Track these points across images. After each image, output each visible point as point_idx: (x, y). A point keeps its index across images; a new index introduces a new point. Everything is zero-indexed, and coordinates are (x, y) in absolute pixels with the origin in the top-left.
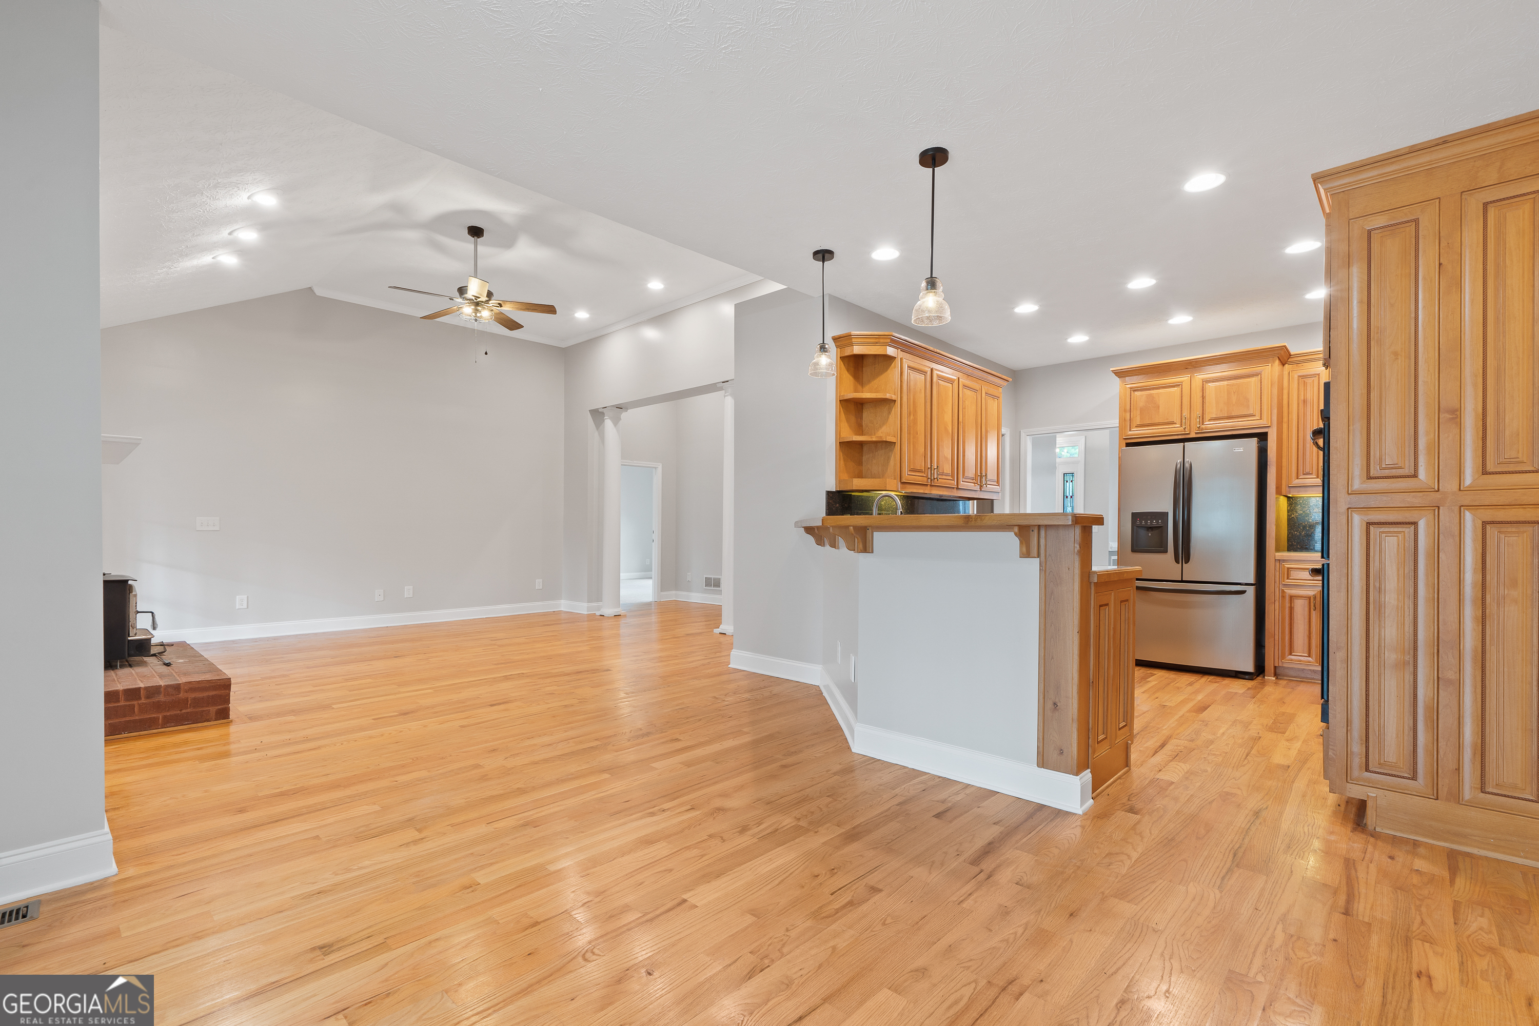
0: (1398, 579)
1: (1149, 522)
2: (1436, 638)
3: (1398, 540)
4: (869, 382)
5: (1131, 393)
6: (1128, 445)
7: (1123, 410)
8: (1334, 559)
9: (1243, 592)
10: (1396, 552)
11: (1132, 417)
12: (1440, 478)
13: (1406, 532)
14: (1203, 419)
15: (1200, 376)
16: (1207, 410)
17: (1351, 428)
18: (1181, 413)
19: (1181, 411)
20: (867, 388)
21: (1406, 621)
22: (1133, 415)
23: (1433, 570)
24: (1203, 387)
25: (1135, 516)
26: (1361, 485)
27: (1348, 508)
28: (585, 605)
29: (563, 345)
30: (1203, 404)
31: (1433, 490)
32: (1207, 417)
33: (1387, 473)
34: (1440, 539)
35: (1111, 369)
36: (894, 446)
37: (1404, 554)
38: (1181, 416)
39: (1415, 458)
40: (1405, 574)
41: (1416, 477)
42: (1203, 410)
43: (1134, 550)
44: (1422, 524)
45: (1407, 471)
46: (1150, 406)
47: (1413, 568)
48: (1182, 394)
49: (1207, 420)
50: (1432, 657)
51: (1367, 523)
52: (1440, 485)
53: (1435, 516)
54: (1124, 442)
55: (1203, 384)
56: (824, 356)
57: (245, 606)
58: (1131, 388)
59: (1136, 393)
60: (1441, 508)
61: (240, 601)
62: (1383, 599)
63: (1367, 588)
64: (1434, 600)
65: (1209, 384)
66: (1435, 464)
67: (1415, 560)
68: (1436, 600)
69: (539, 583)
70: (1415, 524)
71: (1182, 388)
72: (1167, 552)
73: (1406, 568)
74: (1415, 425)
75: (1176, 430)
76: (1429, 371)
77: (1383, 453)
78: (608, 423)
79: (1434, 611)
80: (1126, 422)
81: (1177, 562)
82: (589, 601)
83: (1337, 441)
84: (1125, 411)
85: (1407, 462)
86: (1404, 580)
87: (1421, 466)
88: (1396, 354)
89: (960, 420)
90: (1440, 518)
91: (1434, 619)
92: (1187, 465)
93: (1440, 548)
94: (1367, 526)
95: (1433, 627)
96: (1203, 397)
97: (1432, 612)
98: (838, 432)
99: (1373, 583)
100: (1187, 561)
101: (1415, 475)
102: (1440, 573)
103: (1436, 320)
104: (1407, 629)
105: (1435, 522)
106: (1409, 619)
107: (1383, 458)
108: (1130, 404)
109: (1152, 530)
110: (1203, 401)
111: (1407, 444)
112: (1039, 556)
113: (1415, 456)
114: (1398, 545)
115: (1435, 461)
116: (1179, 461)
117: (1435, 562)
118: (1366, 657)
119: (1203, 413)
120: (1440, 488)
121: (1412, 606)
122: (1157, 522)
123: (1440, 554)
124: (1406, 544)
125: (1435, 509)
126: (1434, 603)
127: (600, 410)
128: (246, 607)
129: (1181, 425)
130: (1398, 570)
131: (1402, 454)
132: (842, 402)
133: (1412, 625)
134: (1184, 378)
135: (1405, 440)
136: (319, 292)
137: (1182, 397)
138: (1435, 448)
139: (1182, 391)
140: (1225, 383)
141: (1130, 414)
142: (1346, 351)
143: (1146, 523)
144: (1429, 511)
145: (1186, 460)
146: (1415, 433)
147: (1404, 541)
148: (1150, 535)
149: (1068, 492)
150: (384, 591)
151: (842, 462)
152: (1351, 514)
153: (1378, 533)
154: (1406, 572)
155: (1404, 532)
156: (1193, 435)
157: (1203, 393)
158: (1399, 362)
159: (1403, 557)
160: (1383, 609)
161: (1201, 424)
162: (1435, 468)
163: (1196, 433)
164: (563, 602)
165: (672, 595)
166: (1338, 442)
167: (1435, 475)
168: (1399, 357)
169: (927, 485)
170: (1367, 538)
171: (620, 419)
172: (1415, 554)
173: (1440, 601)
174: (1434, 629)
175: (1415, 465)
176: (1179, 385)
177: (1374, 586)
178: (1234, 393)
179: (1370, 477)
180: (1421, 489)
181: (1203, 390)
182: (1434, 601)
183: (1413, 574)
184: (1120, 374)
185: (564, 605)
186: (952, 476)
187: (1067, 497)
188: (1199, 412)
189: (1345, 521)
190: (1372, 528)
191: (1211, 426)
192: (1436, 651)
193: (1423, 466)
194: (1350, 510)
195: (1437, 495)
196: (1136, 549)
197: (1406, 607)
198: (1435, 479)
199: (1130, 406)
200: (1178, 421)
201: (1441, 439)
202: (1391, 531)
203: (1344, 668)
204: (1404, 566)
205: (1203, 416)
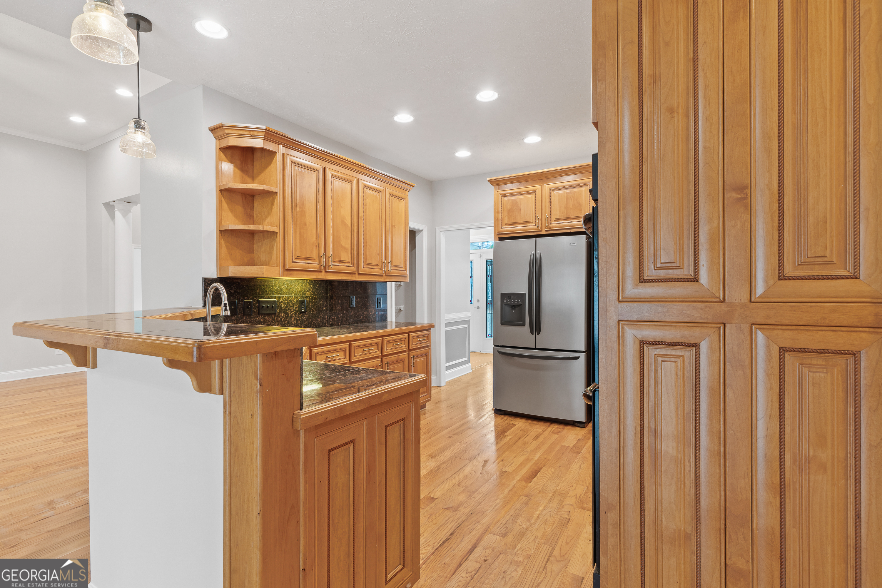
0: (677, 421)
1: (512, 301)
2: (722, 508)
3: (677, 366)
4: (258, 175)
5: (501, 198)
6: (501, 239)
7: (496, 212)
8: (604, 388)
9: (577, 358)
10: (674, 384)
11: (502, 217)
12: (726, 283)
13: (685, 357)
14: (550, 219)
15: (547, 186)
16: (553, 212)
17: (621, 213)
18: (536, 215)
19: (536, 213)
20: (257, 180)
21: (686, 479)
22: (503, 216)
23: (718, 412)
24: (550, 194)
25: (503, 295)
26: (633, 290)
27: (619, 321)
29: (84, 149)
30: (550, 208)
31: (717, 300)
32: (553, 218)
33: (662, 274)
34: (727, 369)
35: (488, 179)
36: (277, 235)
37: (684, 387)
38: (536, 217)
39: (695, 255)
40: (685, 414)
41: (697, 281)
42: (550, 212)
43: (503, 323)
44: (704, 346)
45: (687, 272)
46: (514, 208)
47: (694, 408)
48: (536, 200)
49: (553, 220)
50: (718, 534)
51: (641, 342)
52: (726, 293)
53: (720, 337)
54: (497, 237)
55: (550, 192)
56: (140, 133)
58: (501, 194)
59: (506, 198)
60: (727, 325)
62: (659, 447)
63: (641, 430)
64: (720, 454)
65: (554, 192)
66: (719, 263)
67: (696, 397)
68: (722, 455)
70: (696, 346)
71: (536, 195)
72: (525, 325)
73: (685, 406)
74: (695, 208)
75: (531, 228)
76: (711, 132)
77: (658, 248)
78: (118, 215)
79: (720, 470)
80: (498, 222)
81: (532, 333)
83: (606, 230)
84: (498, 212)
85: (686, 260)
86: (684, 423)
87: (703, 265)
88: (671, 111)
89: (360, 215)
90: (726, 339)
91: (720, 481)
92: (538, 256)
93: (727, 382)
94: (640, 345)
95: (718, 492)
96: (550, 202)
97: (718, 471)
98: (219, 222)
99: (648, 423)
100: (539, 333)
101: (695, 278)
102: (727, 417)
103: (720, 61)
104: (687, 490)
105: (720, 346)
106: (690, 478)
107: (658, 253)
108: (501, 207)
109: (515, 308)
110: (550, 206)
111: (685, 235)
112: (222, 393)
113: (695, 252)
114: (677, 374)
115: (719, 260)
116: (532, 252)
117: (720, 400)
118: (641, 523)
119: (550, 215)
120: (726, 298)
121: (693, 460)
122: (518, 301)
123: (727, 390)
124: (686, 373)
125: (720, 327)
126: (720, 459)
127: (111, 204)
129: (536, 224)
130: (677, 409)
131: (679, 249)
132: (223, 192)
133: (694, 486)
134: (537, 187)
135: (683, 230)
137: (536, 202)
138: (719, 241)
139: (536, 197)
140: (565, 191)
141: (501, 215)
142: (615, 110)
143: (511, 301)
144: (713, 330)
145: (538, 252)
146: (695, 220)
147: (684, 368)
148: (513, 311)
149: (489, 274)
151: (224, 250)
152: (623, 328)
153: (653, 356)
154: (686, 412)
155: (683, 356)
156: (544, 232)
157: (550, 199)
158: (676, 122)
159: (682, 391)
160: (659, 460)
161: (549, 223)
162: (719, 269)
163: (546, 231)
166: (607, 232)
167: (720, 279)
168: (676, 115)
169: (321, 272)
170: (640, 362)
171: (130, 212)
172: (696, 388)
173: (727, 458)
174: (720, 496)
175: (695, 264)
176: (534, 193)
177: (650, 428)
178: (571, 199)
179: (644, 280)
180: (703, 298)
181: (550, 197)
182: (720, 456)
183: (694, 416)
184: (495, 183)
186: (353, 264)
187: (488, 276)
188: (546, 214)
189: (615, 338)
190: (646, 348)
191: (557, 225)
192: (723, 527)
193: (705, 266)
194: (621, 323)
195: (723, 308)
196: (504, 322)
197: (686, 459)
198: (719, 284)
199: (501, 209)
200: (534, 221)
201: (726, 228)
202: (669, 353)
203: (617, 535)
204: (684, 403)
205: (550, 217)
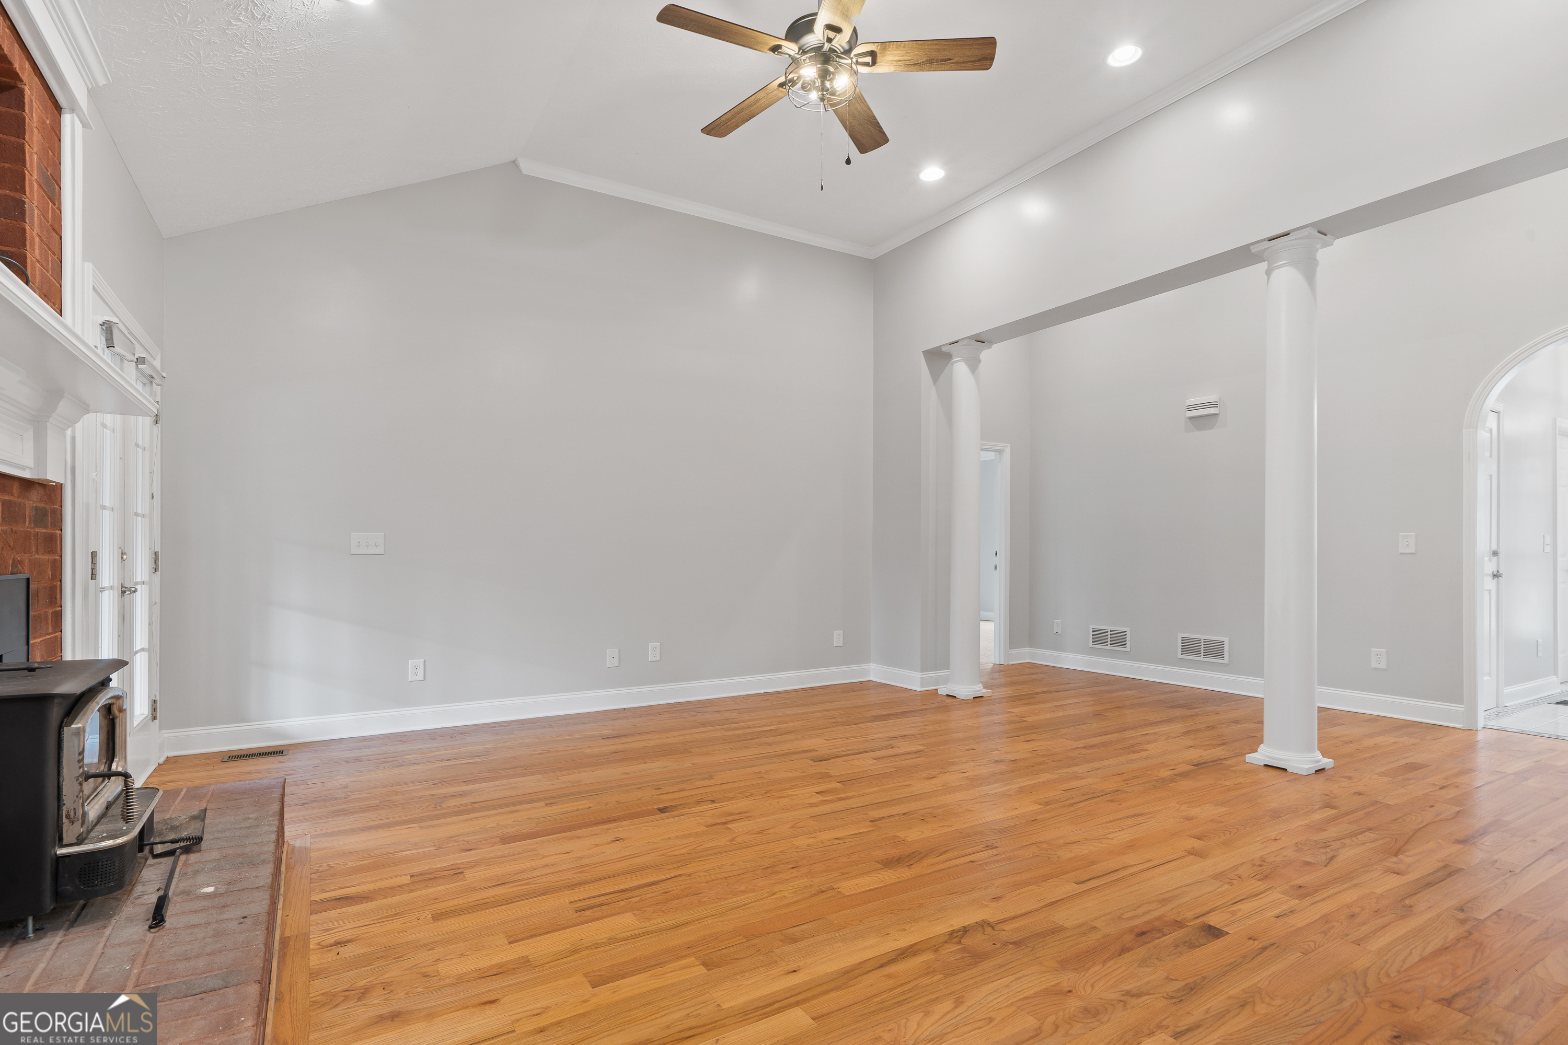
28: (918, 675)
29: (873, 254)
57: (421, 677)
61: (414, 668)
69: (838, 638)
78: (960, 369)
82: (924, 669)
127: (944, 349)
128: (422, 679)
136: (528, 167)
150: (619, 650)
164: (872, 666)
165: (1025, 655)
171: (980, 361)
185: (875, 672)
